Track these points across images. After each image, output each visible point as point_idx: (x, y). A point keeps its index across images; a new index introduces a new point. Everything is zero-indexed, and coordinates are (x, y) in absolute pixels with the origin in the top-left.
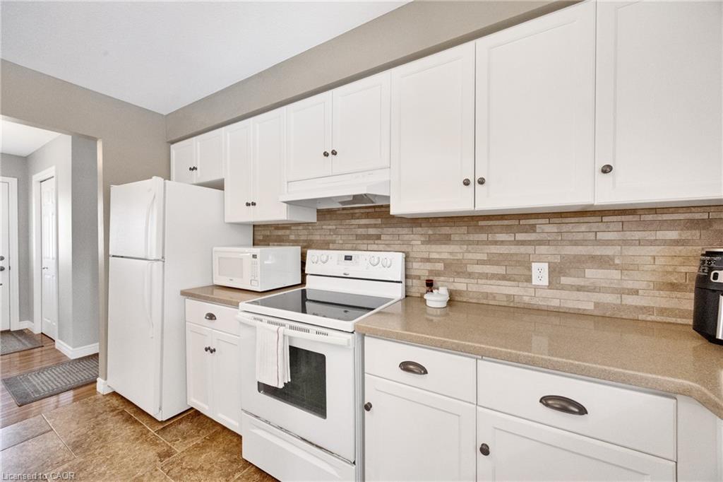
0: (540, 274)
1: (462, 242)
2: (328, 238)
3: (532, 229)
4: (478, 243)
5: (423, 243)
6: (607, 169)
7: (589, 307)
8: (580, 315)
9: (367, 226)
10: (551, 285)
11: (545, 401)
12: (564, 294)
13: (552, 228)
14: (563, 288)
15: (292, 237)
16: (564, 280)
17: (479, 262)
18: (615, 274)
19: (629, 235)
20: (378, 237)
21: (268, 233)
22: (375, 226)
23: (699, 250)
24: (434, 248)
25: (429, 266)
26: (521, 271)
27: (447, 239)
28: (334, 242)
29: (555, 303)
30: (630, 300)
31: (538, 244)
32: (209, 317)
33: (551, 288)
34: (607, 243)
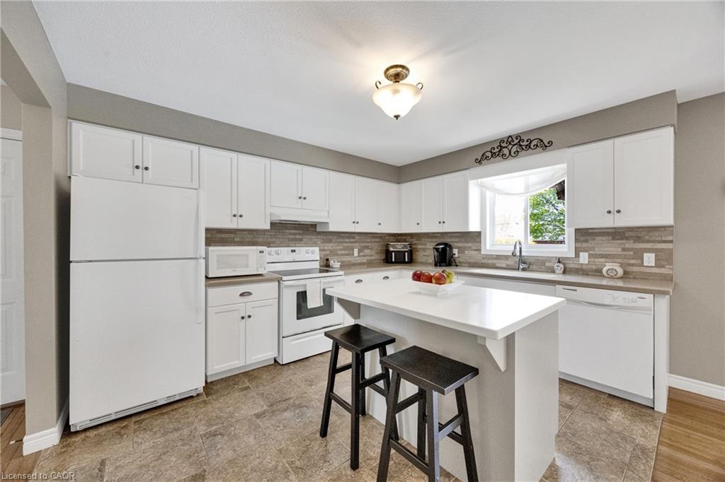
0: (356, 252)
1: (336, 242)
2: (270, 240)
3: (354, 238)
5: (322, 243)
7: (365, 261)
8: (364, 264)
9: (295, 234)
11: (383, 279)
12: (360, 258)
13: (358, 238)
14: (360, 256)
16: (361, 254)
17: (341, 250)
18: (370, 251)
19: (373, 240)
20: (303, 240)
22: (300, 234)
24: (327, 245)
25: (325, 253)
26: (351, 252)
27: (330, 241)
28: (274, 243)
29: (359, 261)
30: (373, 258)
31: (356, 242)
32: (242, 295)
33: (358, 256)
34: (368, 242)
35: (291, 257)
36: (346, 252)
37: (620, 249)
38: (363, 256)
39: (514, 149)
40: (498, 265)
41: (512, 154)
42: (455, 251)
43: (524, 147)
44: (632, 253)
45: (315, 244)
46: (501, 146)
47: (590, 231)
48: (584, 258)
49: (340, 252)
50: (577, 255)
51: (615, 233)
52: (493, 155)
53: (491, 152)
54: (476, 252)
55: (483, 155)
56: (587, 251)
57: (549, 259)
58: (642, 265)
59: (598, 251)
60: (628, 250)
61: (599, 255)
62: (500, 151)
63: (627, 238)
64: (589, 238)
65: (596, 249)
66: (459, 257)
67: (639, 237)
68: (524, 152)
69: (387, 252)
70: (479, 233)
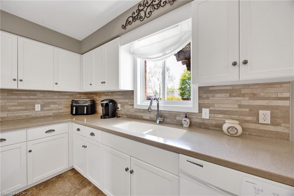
0: (38, 107)
3: (35, 95)
4: (13, 99)
6: (56, 84)
7: (52, 114)
8: (49, 116)
10: (41, 110)
11: (46, 132)
12: (45, 112)
13: (42, 95)
14: (45, 110)
16: (45, 108)
18: (57, 106)
23: (71, 100)
26: (31, 107)
29: (42, 115)
30: (60, 111)
31: (38, 99)
33: (41, 111)
34: (55, 99)
36: (24, 108)
37: (237, 106)
38: (49, 110)
39: (148, 10)
40: (144, 117)
41: (147, 15)
42: (119, 106)
43: (156, 7)
44: (247, 110)
46: (139, 10)
47: (211, 89)
48: (206, 114)
50: (200, 111)
51: (231, 90)
52: (134, 19)
53: (132, 17)
54: (131, 106)
55: (127, 21)
56: (208, 107)
57: (178, 114)
58: (257, 122)
59: (217, 107)
60: (244, 106)
61: (218, 111)
62: (138, 15)
63: (243, 95)
64: (209, 95)
65: (216, 106)
66: (121, 110)
67: (254, 94)
68: (155, 13)
69: (72, 107)
70: (133, 91)
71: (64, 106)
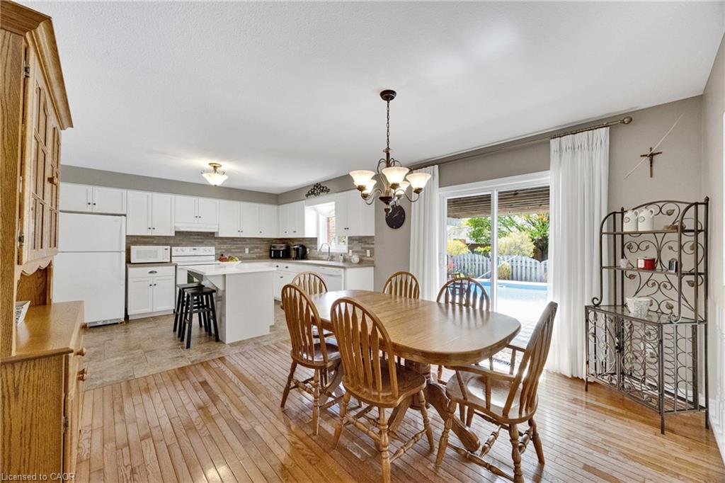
0: (247, 250)
1: (230, 244)
3: (245, 241)
4: (234, 244)
6: (261, 232)
8: (254, 257)
9: (198, 239)
10: (249, 253)
13: (249, 241)
15: (155, 242)
16: (252, 252)
17: (235, 249)
19: (261, 242)
20: (203, 242)
21: (136, 240)
22: (201, 239)
23: (269, 245)
24: (222, 245)
25: (220, 251)
26: (243, 250)
27: (225, 243)
29: (250, 256)
31: (247, 244)
32: (151, 272)
34: (257, 244)
35: (193, 253)
36: (239, 250)
37: (360, 248)
38: (254, 253)
39: (319, 191)
41: (318, 194)
42: (308, 250)
45: (212, 245)
46: (314, 188)
47: (352, 238)
48: (350, 253)
49: (234, 251)
51: (359, 239)
52: (312, 193)
53: (311, 191)
54: (316, 250)
55: (308, 192)
56: (351, 249)
58: (367, 256)
60: (363, 248)
61: (354, 251)
62: (314, 191)
63: (363, 242)
64: (352, 242)
65: (354, 248)
66: (309, 254)
67: (366, 242)
68: (321, 194)
69: (271, 251)
70: (316, 238)
71: (263, 250)
